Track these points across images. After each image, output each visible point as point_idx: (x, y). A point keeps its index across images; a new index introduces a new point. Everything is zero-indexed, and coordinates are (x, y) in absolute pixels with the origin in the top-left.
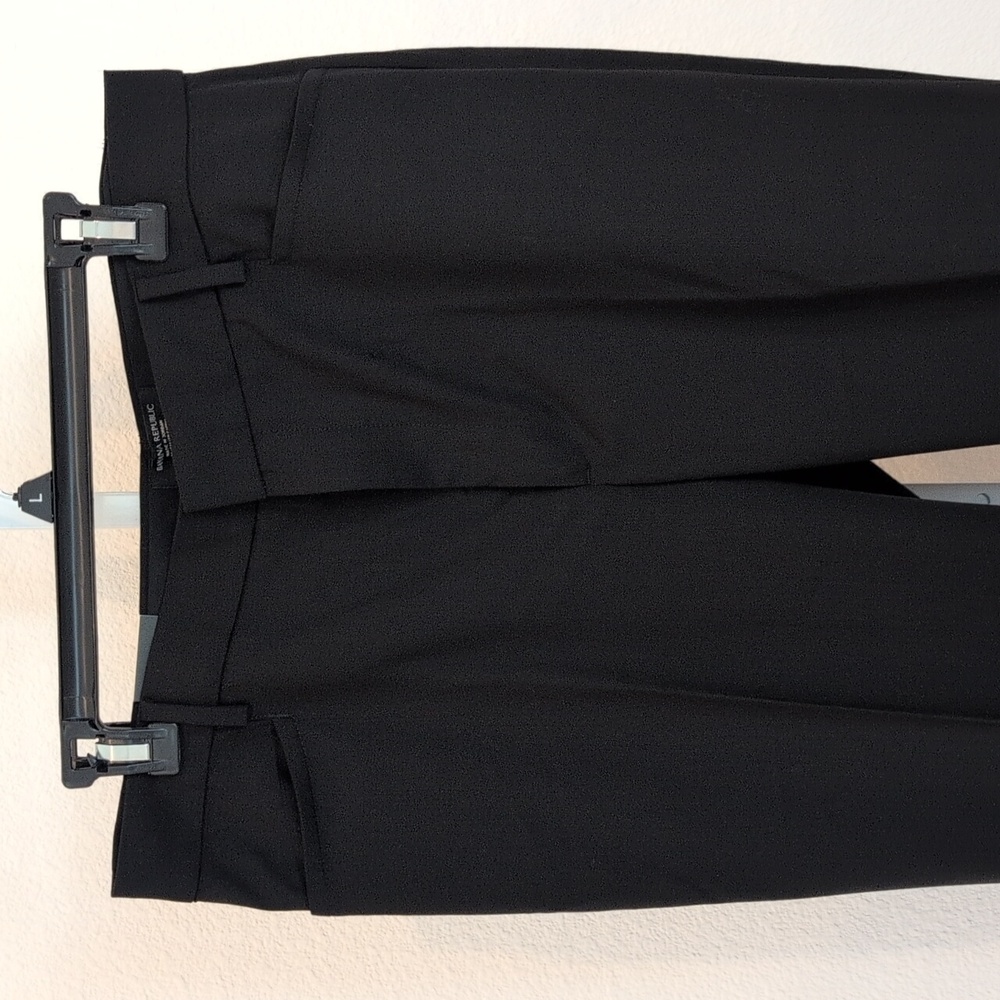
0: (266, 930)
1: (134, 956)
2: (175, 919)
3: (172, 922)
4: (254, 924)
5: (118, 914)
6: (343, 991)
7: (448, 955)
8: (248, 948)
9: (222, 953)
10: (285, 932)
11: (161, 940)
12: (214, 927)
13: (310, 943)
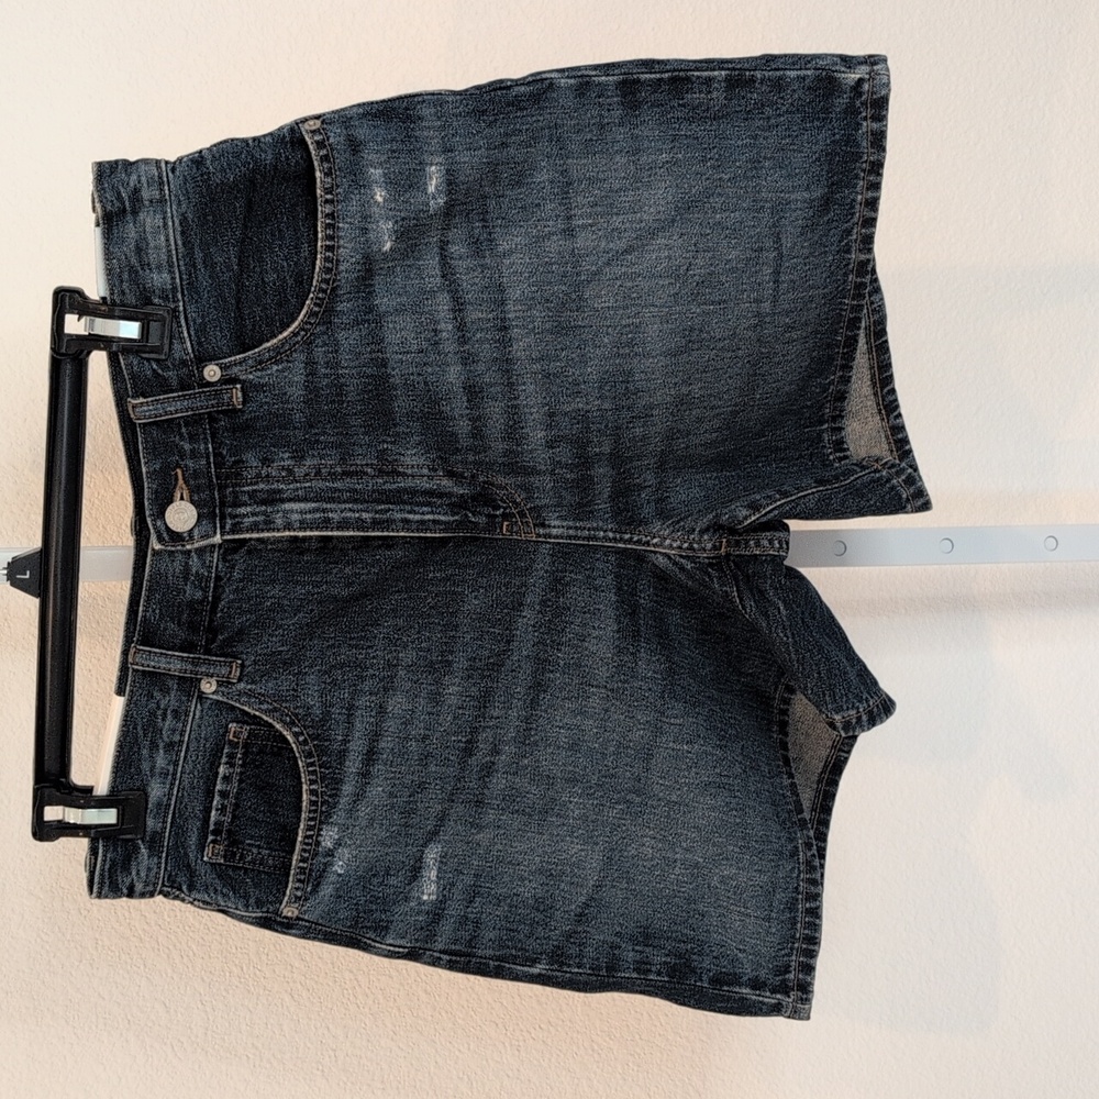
0: (246, 956)
1: (116, 983)
2: (156, 946)
3: (153, 949)
4: (234, 951)
5: (100, 942)
6: (322, 1014)
7: (424, 978)
8: (228, 974)
9: (203, 980)
10: (264, 957)
11: (142, 967)
12: (194, 954)
13: (289, 967)
